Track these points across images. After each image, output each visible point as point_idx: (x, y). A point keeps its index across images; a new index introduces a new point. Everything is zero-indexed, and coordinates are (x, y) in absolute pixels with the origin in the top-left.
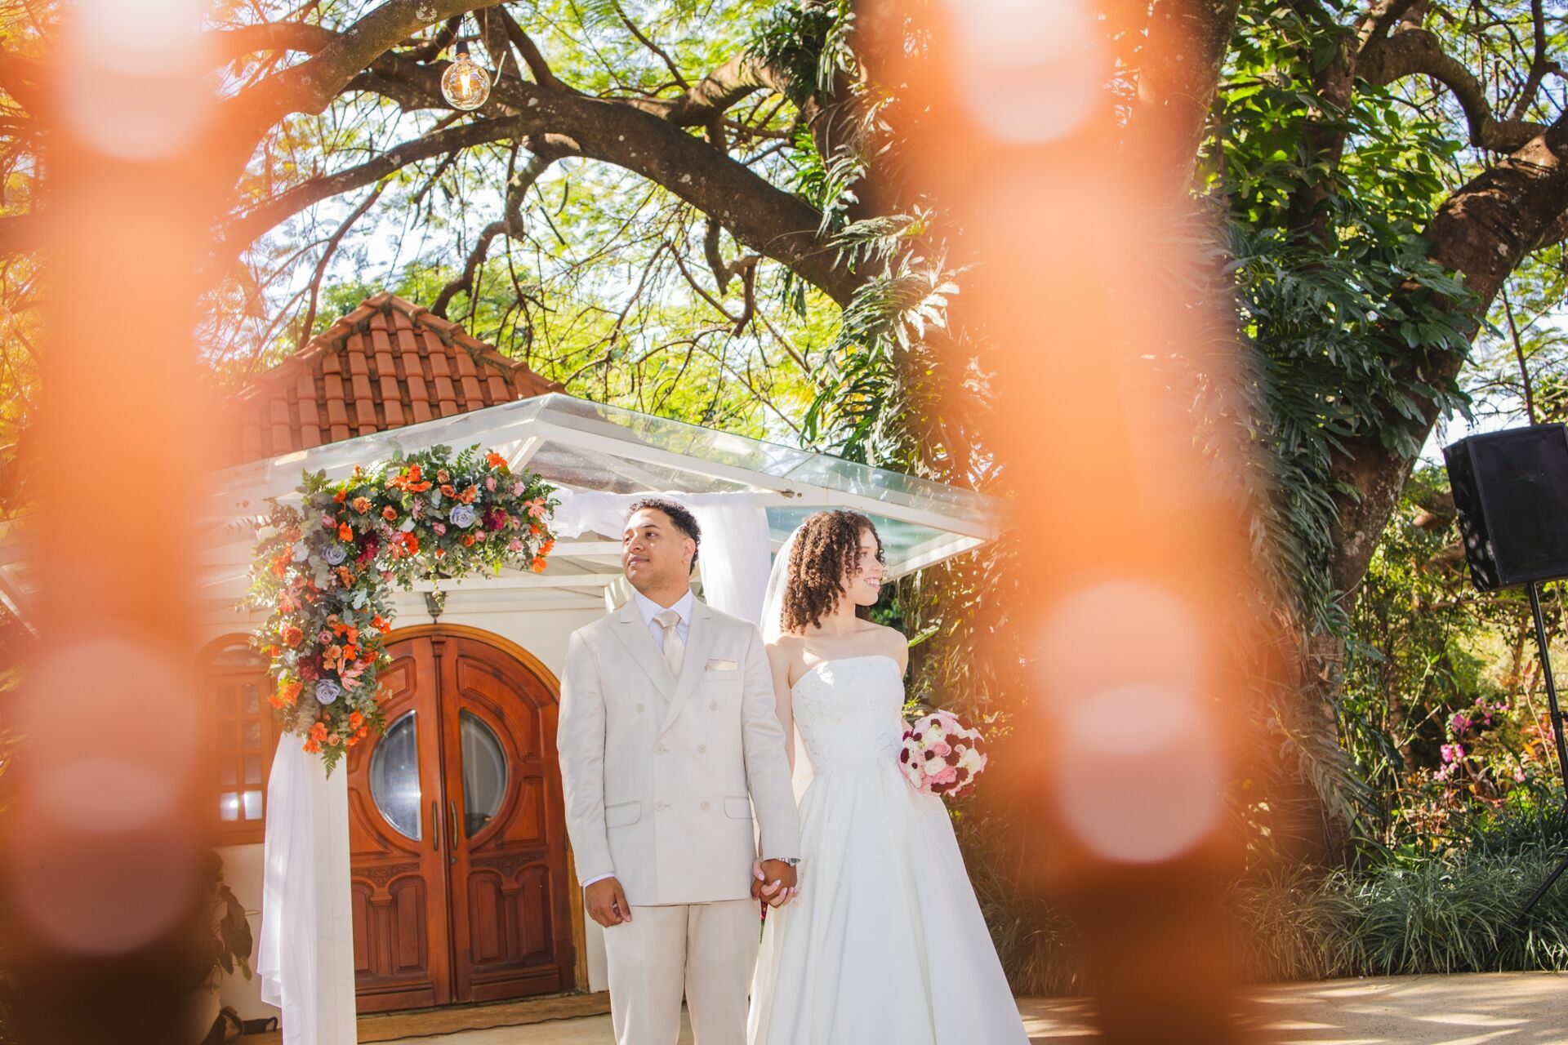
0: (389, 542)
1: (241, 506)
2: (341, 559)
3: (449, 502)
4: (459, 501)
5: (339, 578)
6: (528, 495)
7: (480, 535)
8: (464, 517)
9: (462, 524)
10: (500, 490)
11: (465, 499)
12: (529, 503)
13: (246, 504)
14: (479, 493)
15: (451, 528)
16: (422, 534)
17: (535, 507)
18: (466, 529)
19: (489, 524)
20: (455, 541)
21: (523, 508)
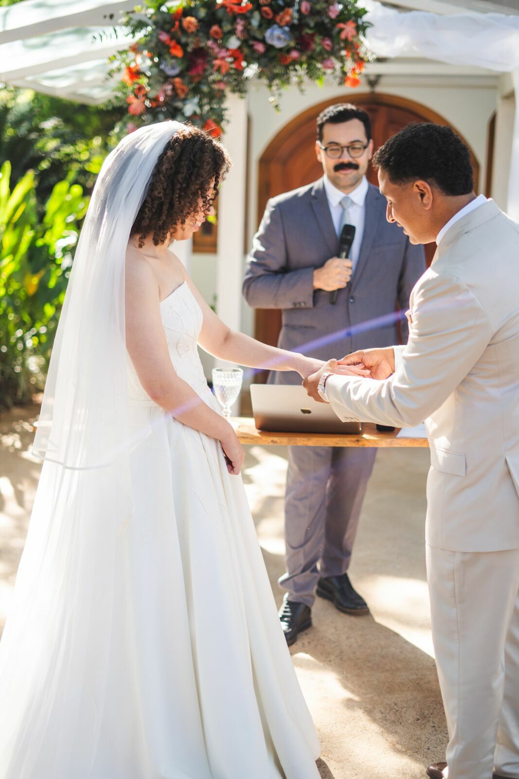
0: (216, 58)
1: (108, 19)
2: (176, 71)
3: (266, 23)
4: (275, 23)
5: (174, 89)
6: (343, 17)
7: (294, 54)
8: (279, 39)
9: (278, 44)
10: (313, 12)
11: (281, 20)
12: (342, 25)
13: (111, 16)
14: (296, 15)
15: (270, 48)
16: (246, 51)
17: (348, 29)
18: (281, 50)
19: (303, 44)
20: (271, 60)
21: (336, 30)
